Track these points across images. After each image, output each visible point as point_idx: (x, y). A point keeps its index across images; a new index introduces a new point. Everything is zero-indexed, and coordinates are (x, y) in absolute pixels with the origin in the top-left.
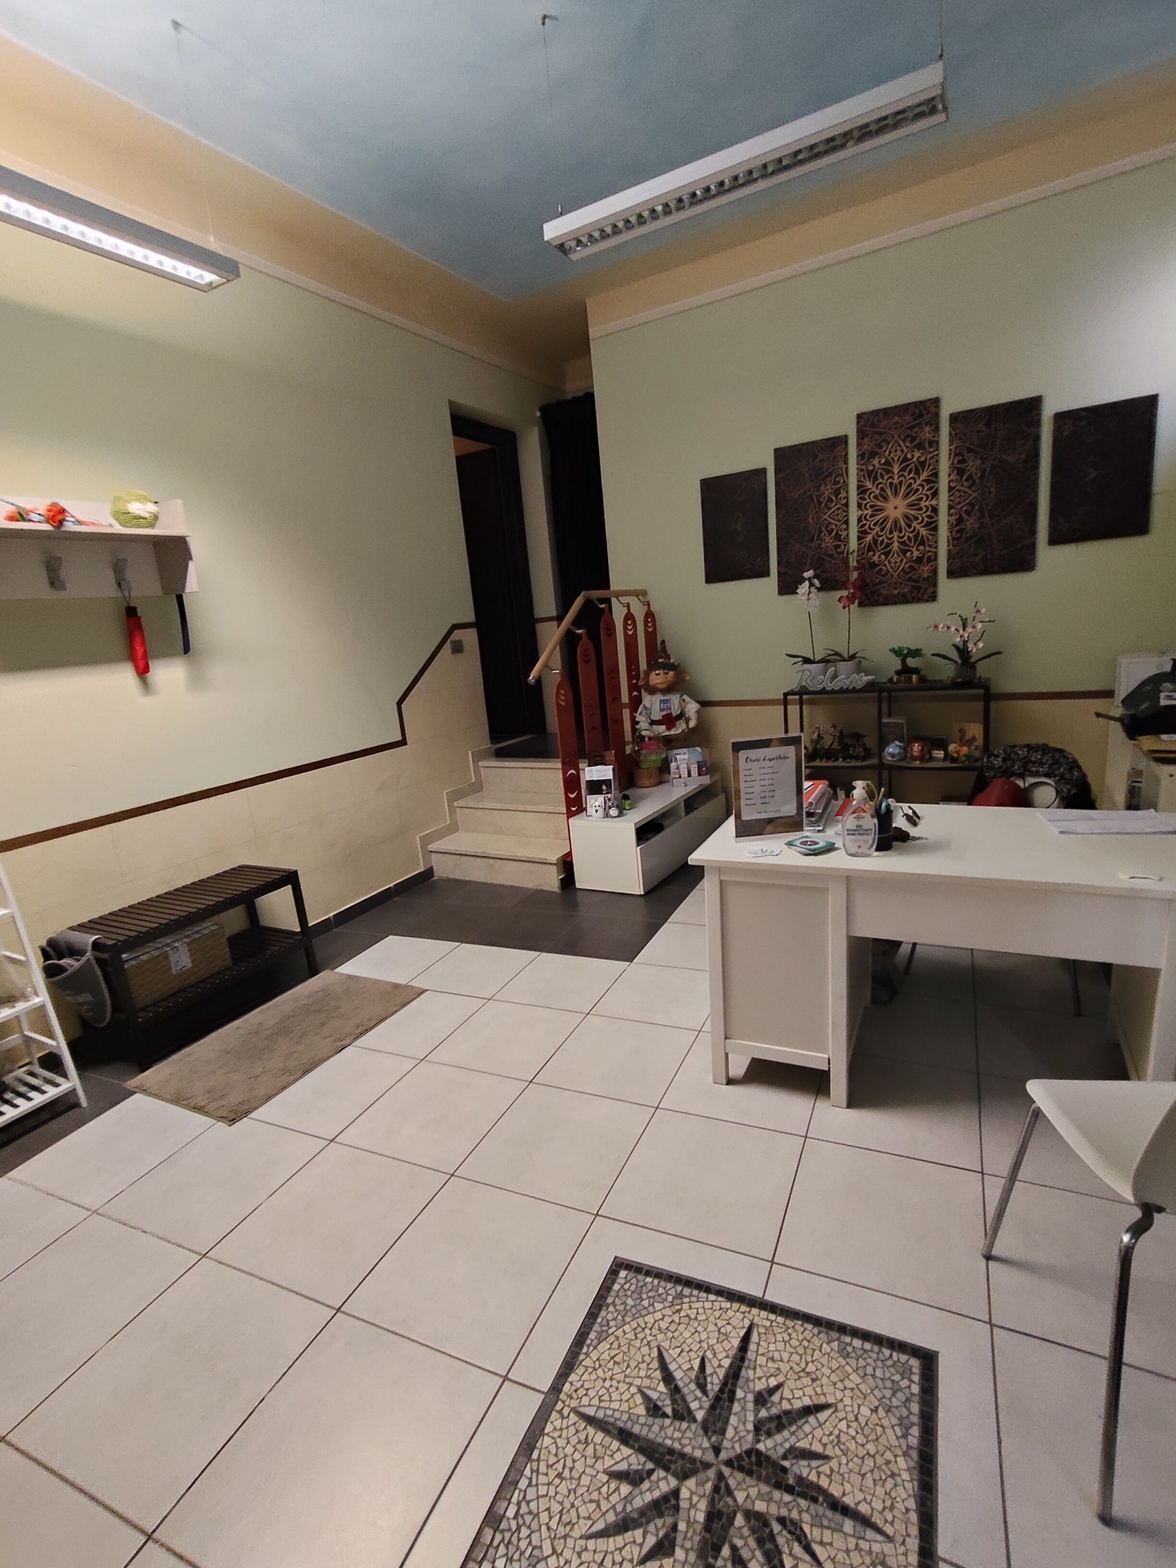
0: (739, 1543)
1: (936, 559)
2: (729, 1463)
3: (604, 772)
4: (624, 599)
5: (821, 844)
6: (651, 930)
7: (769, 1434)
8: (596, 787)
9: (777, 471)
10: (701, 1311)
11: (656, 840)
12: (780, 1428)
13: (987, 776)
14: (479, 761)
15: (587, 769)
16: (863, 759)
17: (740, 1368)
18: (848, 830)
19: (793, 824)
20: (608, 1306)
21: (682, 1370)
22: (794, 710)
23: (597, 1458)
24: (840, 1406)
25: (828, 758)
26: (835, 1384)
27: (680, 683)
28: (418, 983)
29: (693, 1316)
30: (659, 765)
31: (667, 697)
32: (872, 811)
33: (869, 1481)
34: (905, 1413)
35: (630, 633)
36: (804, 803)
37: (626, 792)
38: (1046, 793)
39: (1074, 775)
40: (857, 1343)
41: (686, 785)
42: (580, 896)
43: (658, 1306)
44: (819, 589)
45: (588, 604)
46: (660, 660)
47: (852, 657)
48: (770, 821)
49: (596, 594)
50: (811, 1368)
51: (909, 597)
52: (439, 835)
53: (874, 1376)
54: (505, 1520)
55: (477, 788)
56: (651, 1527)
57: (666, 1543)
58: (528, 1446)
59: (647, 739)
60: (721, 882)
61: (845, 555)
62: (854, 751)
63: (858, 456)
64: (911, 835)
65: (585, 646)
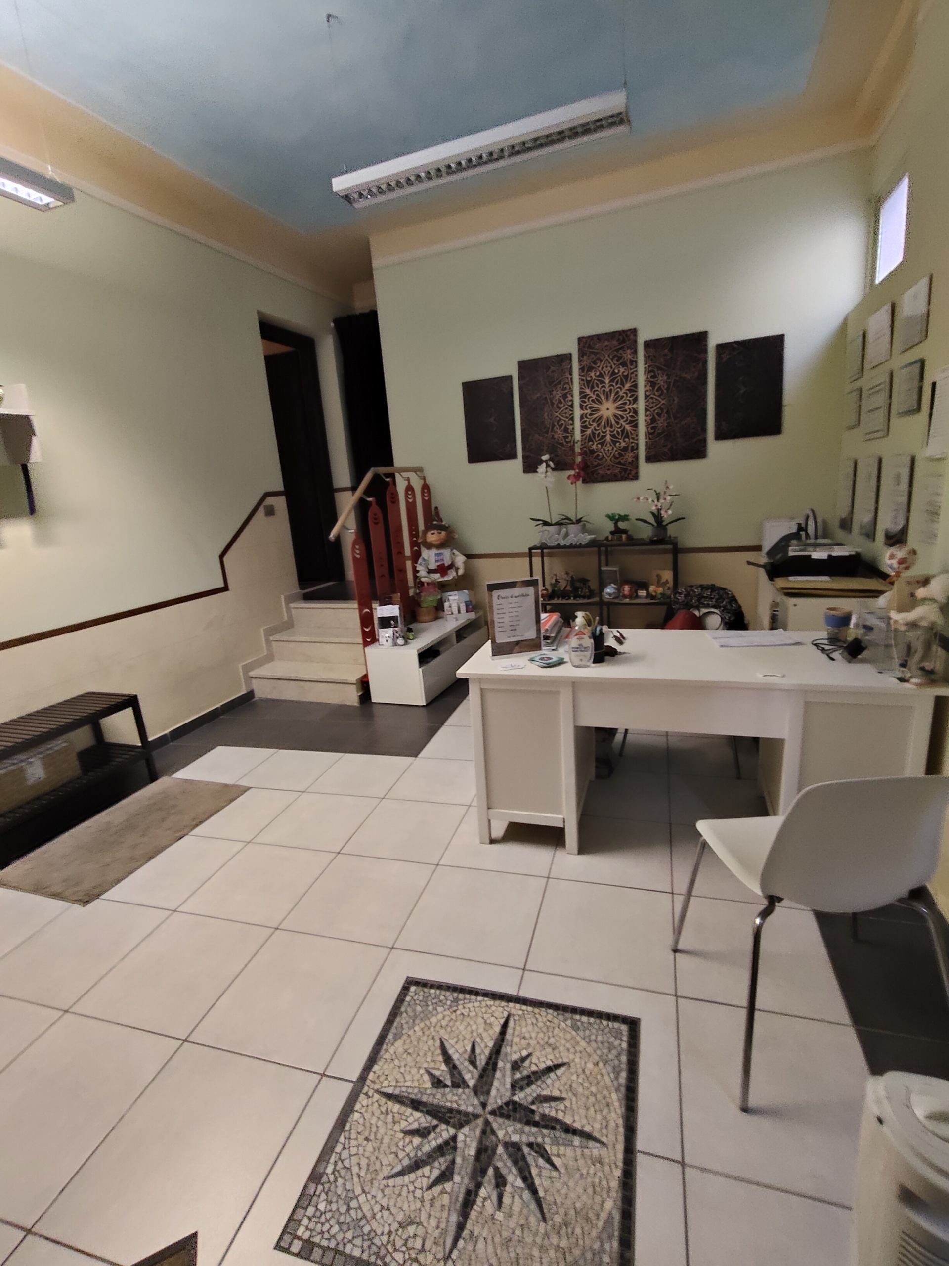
0: (499, 1164)
1: (637, 448)
2: (493, 1113)
3: (393, 610)
4: (405, 474)
5: (555, 659)
6: (432, 731)
7: (522, 1089)
8: (386, 622)
9: (520, 378)
10: (472, 1009)
11: (435, 663)
12: (529, 1084)
13: (674, 609)
14: (291, 603)
15: (379, 608)
16: (589, 598)
17: (500, 1047)
18: (573, 648)
19: (533, 645)
20: (402, 1014)
21: (458, 1054)
22: (537, 561)
23: (394, 1122)
24: (572, 1064)
25: (563, 598)
26: (568, 1050)
27: (450, 541)
28: (244, 783)
29: (466, 1014)
30: (435, 605)
31: (441, 551)
32: (590, 634)
33: (592, 1111)
34: (616, 1062)
35: (410, 501)
36: (542, 629)
37: (411, 626)
38: (714, 619)
39: (732, 606)
40: (585, 1019)
41: (457, 620)
42: (375, 709)
43: (440, 1009)
44: (553, 469)
45: (376, 478)
46: (435, 522)
47: (579, 521)
48: (517, 643)
49: (382, 470)
50: (552, 1041)
51: (619, 476)
52: (259, 663)
53: (596, 1041)
54: (325, 1176)
55: (289, 625)
56: (436, 1164)
57: (447, 1173)
58: (341, 1123)
59: (425, 584)
60: (482, 690)
61: (572, 443)
62: (582, 592)
63: (579, 369)
64: (618, 651)
65: (374, 511)
